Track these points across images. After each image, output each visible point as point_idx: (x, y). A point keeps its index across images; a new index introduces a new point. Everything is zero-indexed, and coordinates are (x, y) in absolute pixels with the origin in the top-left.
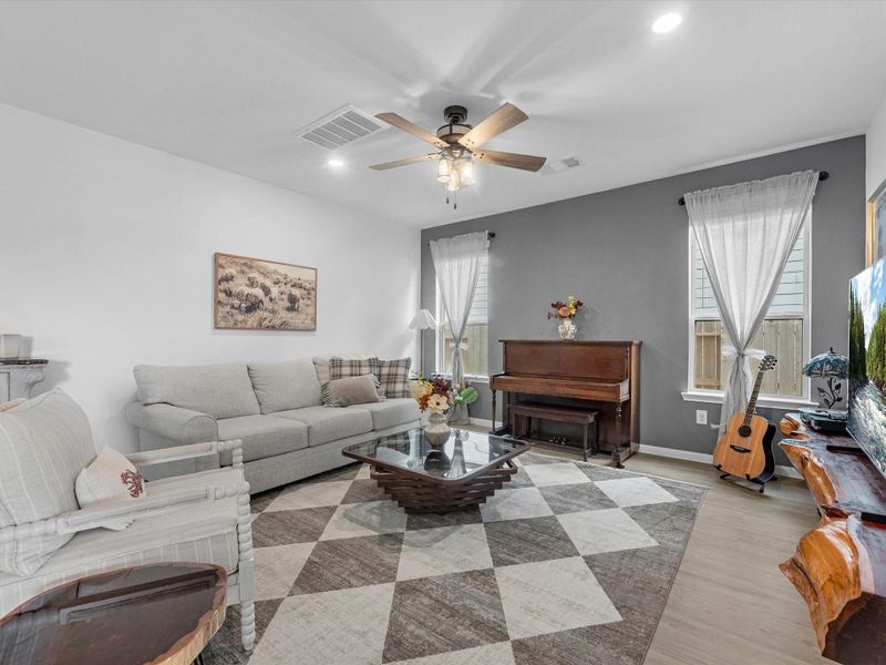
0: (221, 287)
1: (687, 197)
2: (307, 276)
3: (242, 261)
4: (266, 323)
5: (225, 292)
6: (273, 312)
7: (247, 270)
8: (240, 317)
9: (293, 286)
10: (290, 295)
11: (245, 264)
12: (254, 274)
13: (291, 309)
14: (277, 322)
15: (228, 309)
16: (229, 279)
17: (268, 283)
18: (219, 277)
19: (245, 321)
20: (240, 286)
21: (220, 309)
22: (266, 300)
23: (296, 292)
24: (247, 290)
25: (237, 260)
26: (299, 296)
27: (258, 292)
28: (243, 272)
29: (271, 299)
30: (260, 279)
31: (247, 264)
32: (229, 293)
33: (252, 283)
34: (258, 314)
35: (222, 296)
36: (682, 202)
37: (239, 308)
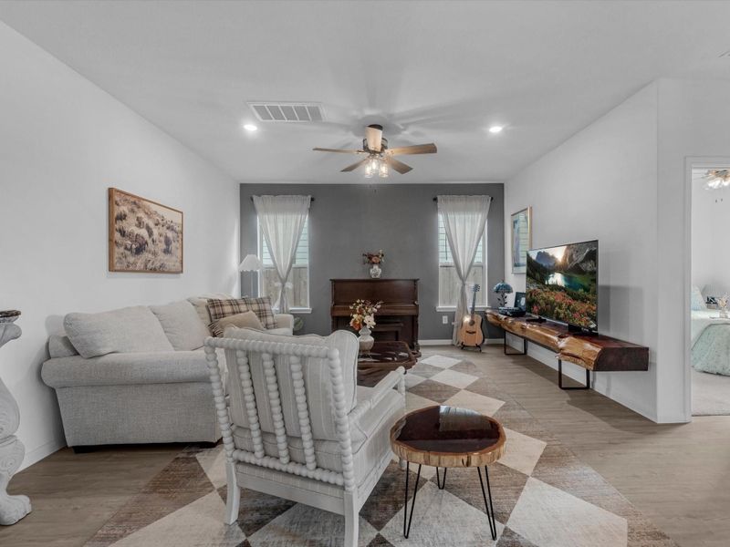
0: (117, 226)
1: (439, 197)
2: (176, 218)
3: (132, 200)
4: (150, 266)
5: (120, 231)
6: (155, 254)
7: (136, 209)
8: (132, 259)
9: (168, 228)
10: (166, 237)
11: (135, 203)
12: (141, 214)
13: (167, 251)
14: (158, 264)
15: (122, 250)
16: (122, 217)
17: (151, 225)
18: (115, 214)
19: (135, 263)
20: (130, 226)
21: (116, 249)
22: (150, 241)
23: (170, 234)
24: (137, 231)
25: (128, 198)
26: (172, 239)
27: (144, 232)
28: (133, 211)
29: (153, 241)
30: (146, 220)
31: (137, 203)
32: (123, 233)
33: (140, 224)
34: (145, 256)
35: (117, 236)
36: (435, 199)
37: (130, 250)
